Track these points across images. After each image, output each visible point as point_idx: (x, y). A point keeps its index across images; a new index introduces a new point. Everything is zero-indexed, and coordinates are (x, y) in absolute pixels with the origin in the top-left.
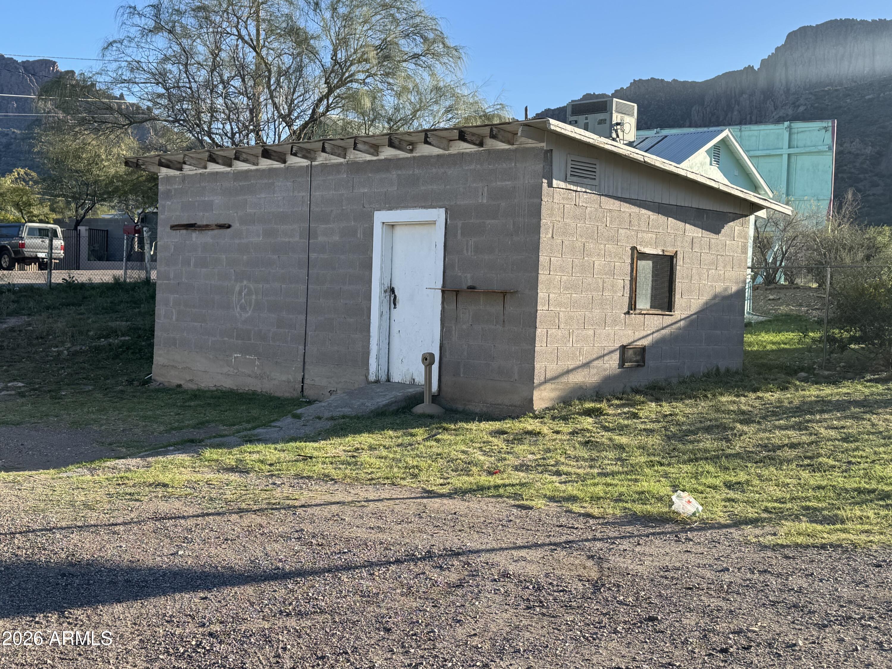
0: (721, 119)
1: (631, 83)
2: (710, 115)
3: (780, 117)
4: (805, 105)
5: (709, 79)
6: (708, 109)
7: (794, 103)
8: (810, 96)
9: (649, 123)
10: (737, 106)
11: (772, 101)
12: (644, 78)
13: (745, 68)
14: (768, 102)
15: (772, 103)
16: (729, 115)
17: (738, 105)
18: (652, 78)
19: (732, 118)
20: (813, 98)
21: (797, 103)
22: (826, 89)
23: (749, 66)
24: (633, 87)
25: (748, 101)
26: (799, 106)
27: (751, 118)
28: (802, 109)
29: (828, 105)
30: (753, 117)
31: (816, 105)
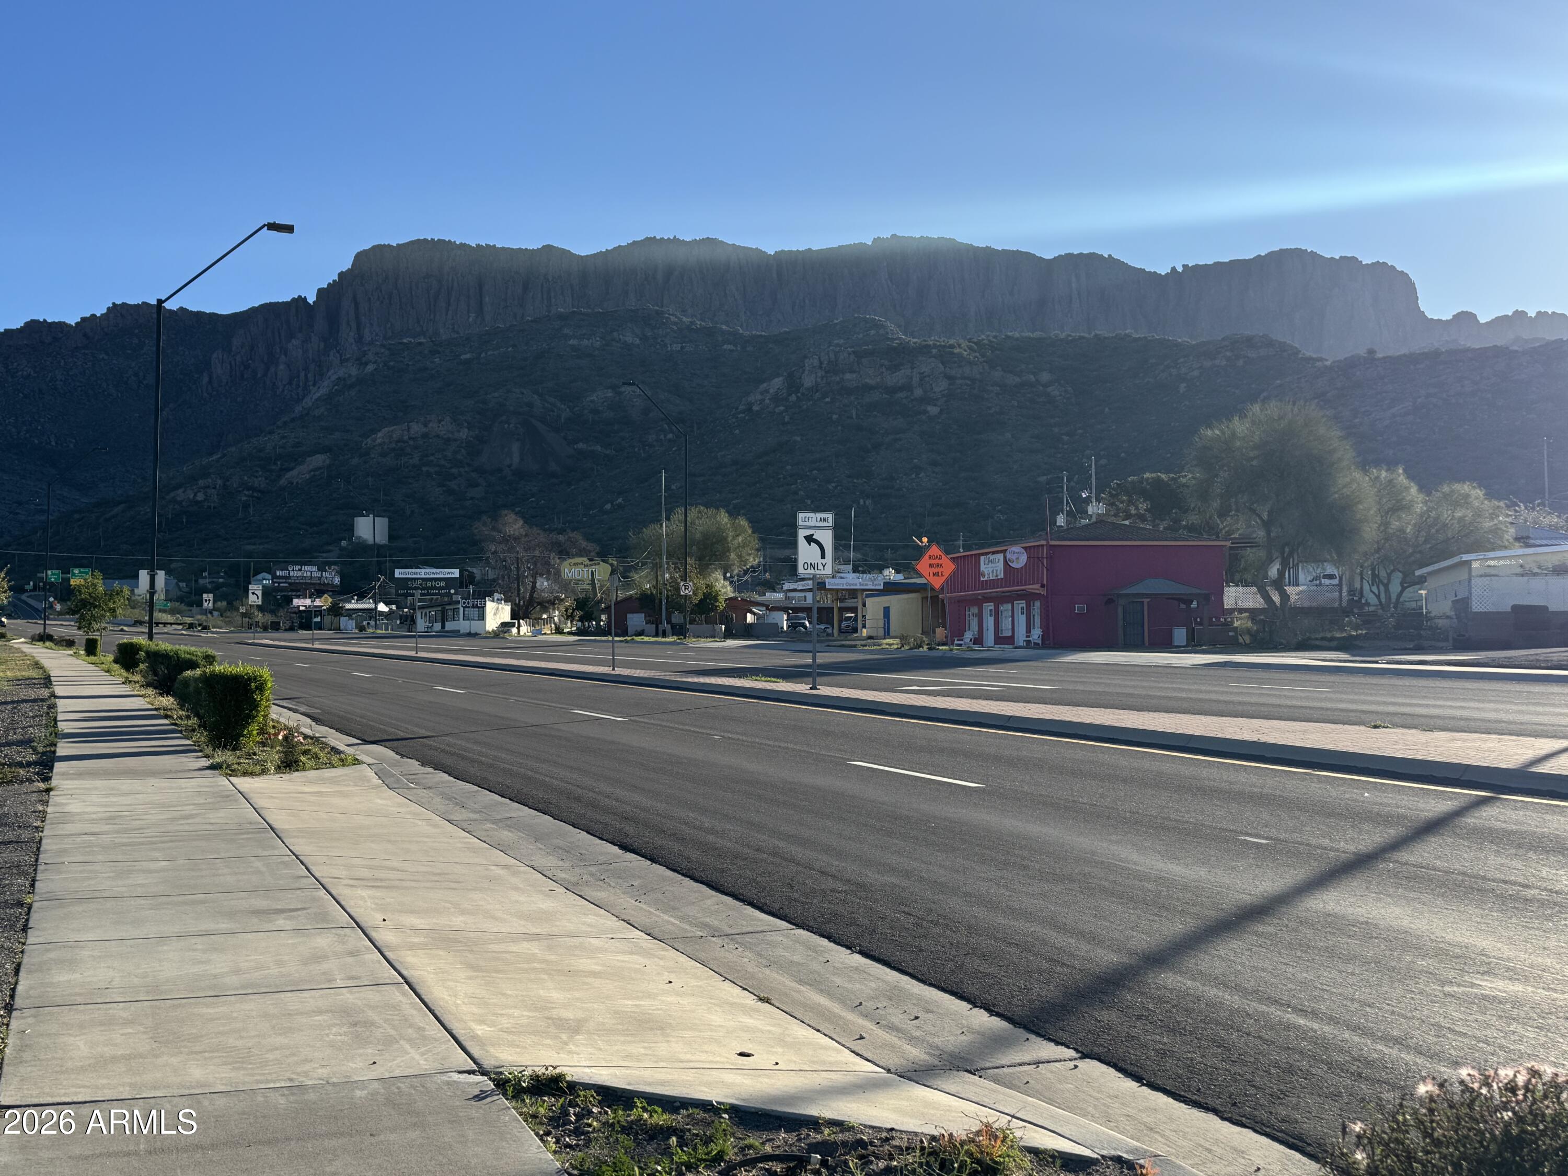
0: (259, 375)
1: (108, 309)
2: (242, 368)
3: (339, 378)
4: (375, 362)
5: (238, 311)
6: (238, 358)
7: (357, 359)
8: (383, 350)
9: (141, 374)
10: (283, 356)
11: (338, 352)
12: (132, 301)
13: (293, 299)
14: (332, 353)
15: (338, 355)
16: (272, 369)
17: (286, 355)
18: (143, 303)
19: (276, 374)
20: (387, 352)
21: (364, 360)
22: (405, 341)
23: (300, 297)
24: (112, 315)
25: (300, 351)
26: (366, 364)
27: (306, 375)
28: (370, 368)
29: (408, 365)
30: (309, 375)
31: (392, 363)
